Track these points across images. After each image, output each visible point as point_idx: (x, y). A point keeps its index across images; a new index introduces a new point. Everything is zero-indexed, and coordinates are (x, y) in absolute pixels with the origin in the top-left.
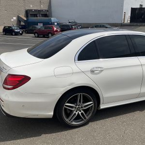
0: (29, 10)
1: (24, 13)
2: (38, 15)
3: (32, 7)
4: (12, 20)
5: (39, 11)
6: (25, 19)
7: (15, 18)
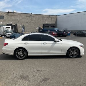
0: (45, 24)
1: (42, 25)
2: (49, 27)
3: (47, 23)
4: (36, 29)
5: (50, 24)
6: (42, 28)
7: (37, 28)
